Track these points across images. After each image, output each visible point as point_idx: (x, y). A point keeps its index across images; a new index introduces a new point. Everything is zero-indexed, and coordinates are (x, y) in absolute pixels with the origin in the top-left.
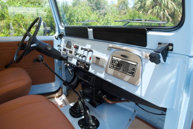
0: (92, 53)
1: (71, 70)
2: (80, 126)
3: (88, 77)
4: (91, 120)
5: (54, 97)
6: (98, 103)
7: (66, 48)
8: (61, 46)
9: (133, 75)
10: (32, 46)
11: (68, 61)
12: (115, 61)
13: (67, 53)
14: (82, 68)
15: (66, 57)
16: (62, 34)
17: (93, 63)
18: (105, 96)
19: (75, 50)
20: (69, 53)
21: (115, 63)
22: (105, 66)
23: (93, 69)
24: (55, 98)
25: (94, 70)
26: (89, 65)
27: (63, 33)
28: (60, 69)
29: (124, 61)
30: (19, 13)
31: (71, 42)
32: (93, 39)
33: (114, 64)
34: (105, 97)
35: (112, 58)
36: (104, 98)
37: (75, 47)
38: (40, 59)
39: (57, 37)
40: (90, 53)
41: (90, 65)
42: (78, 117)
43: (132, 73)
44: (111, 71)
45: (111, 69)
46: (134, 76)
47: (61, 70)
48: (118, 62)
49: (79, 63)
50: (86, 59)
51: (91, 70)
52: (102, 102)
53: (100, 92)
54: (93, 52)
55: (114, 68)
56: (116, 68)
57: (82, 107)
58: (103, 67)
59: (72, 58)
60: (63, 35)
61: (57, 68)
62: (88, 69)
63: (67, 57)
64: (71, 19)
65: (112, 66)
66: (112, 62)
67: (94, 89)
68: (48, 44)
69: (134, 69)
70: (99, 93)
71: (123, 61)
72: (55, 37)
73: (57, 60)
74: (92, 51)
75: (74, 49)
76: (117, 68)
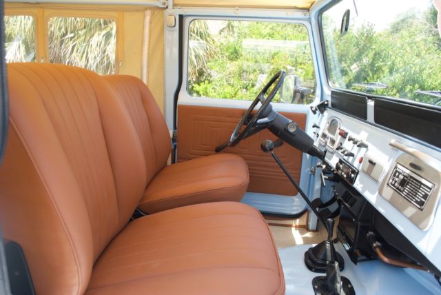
0: (366, 152)
1: (327, 177)
2: (314, 288)
3: (352, 196)
4: (338, 283)
5: (290, 226)
6: (362, 254)
7: (327, 132)
8: (320, 127)
9: (423, 207)
10: (259, 121)
11: (326, 158)
12: (400, 173)
13: (326, 143)
14: (342, 176)
15: (323, 150)
16: (326, 103)
17: (363, 171)
18: (379, 244)
19: (340, 139)
20: (330, 143)
21: (398, 177)
22: (381, 180)
23: (361, 183)
24: (293, 229)
25: (362, 186)
26: (356, 173)
27: (327, 101)
28: (312, 171)
29: (414, 176)
30: (267, 48)
31: (337, 122)
32: (373, 122)
33: (397, 179)
34: (378, 246)
35: (396, 167)
36: (375, 247)
37: (340, 134)
38: (267, 146)
39: (314, 109)
40: (363, 149)
41: (358, 173)
42: (316, 271)
43: (421, 203)
44: (388, 192)
45: (389, 188)
46: (422, 210)
47: (314, 175)
48: (405, 176)
49: (341, 166)
50: (354, 160)
51: (358, 185)
52: (372, 257)
53: (371, 233)
54: (367, 149)
55: (395, 187)
56: (397, 188)
57: (329, 254)
58: (376, 181)
59: (333, 153)
60: (327, 105)
61: (307, 170)
62: (353, 181)
63: (325, 152)
64: (377, 65)
65: (391, 184)
66: (394, 175)
67: (360, 223)
68: (290, 121)
69: (425, 196)
70: (368, 235)
71: (411, 177)
72: (311, 108)
73: (308, 155)
74: (366, 147)
75: (340, 137)
76: (400, 187)
